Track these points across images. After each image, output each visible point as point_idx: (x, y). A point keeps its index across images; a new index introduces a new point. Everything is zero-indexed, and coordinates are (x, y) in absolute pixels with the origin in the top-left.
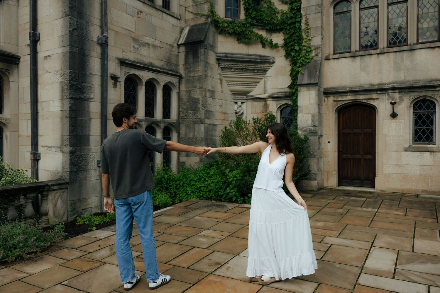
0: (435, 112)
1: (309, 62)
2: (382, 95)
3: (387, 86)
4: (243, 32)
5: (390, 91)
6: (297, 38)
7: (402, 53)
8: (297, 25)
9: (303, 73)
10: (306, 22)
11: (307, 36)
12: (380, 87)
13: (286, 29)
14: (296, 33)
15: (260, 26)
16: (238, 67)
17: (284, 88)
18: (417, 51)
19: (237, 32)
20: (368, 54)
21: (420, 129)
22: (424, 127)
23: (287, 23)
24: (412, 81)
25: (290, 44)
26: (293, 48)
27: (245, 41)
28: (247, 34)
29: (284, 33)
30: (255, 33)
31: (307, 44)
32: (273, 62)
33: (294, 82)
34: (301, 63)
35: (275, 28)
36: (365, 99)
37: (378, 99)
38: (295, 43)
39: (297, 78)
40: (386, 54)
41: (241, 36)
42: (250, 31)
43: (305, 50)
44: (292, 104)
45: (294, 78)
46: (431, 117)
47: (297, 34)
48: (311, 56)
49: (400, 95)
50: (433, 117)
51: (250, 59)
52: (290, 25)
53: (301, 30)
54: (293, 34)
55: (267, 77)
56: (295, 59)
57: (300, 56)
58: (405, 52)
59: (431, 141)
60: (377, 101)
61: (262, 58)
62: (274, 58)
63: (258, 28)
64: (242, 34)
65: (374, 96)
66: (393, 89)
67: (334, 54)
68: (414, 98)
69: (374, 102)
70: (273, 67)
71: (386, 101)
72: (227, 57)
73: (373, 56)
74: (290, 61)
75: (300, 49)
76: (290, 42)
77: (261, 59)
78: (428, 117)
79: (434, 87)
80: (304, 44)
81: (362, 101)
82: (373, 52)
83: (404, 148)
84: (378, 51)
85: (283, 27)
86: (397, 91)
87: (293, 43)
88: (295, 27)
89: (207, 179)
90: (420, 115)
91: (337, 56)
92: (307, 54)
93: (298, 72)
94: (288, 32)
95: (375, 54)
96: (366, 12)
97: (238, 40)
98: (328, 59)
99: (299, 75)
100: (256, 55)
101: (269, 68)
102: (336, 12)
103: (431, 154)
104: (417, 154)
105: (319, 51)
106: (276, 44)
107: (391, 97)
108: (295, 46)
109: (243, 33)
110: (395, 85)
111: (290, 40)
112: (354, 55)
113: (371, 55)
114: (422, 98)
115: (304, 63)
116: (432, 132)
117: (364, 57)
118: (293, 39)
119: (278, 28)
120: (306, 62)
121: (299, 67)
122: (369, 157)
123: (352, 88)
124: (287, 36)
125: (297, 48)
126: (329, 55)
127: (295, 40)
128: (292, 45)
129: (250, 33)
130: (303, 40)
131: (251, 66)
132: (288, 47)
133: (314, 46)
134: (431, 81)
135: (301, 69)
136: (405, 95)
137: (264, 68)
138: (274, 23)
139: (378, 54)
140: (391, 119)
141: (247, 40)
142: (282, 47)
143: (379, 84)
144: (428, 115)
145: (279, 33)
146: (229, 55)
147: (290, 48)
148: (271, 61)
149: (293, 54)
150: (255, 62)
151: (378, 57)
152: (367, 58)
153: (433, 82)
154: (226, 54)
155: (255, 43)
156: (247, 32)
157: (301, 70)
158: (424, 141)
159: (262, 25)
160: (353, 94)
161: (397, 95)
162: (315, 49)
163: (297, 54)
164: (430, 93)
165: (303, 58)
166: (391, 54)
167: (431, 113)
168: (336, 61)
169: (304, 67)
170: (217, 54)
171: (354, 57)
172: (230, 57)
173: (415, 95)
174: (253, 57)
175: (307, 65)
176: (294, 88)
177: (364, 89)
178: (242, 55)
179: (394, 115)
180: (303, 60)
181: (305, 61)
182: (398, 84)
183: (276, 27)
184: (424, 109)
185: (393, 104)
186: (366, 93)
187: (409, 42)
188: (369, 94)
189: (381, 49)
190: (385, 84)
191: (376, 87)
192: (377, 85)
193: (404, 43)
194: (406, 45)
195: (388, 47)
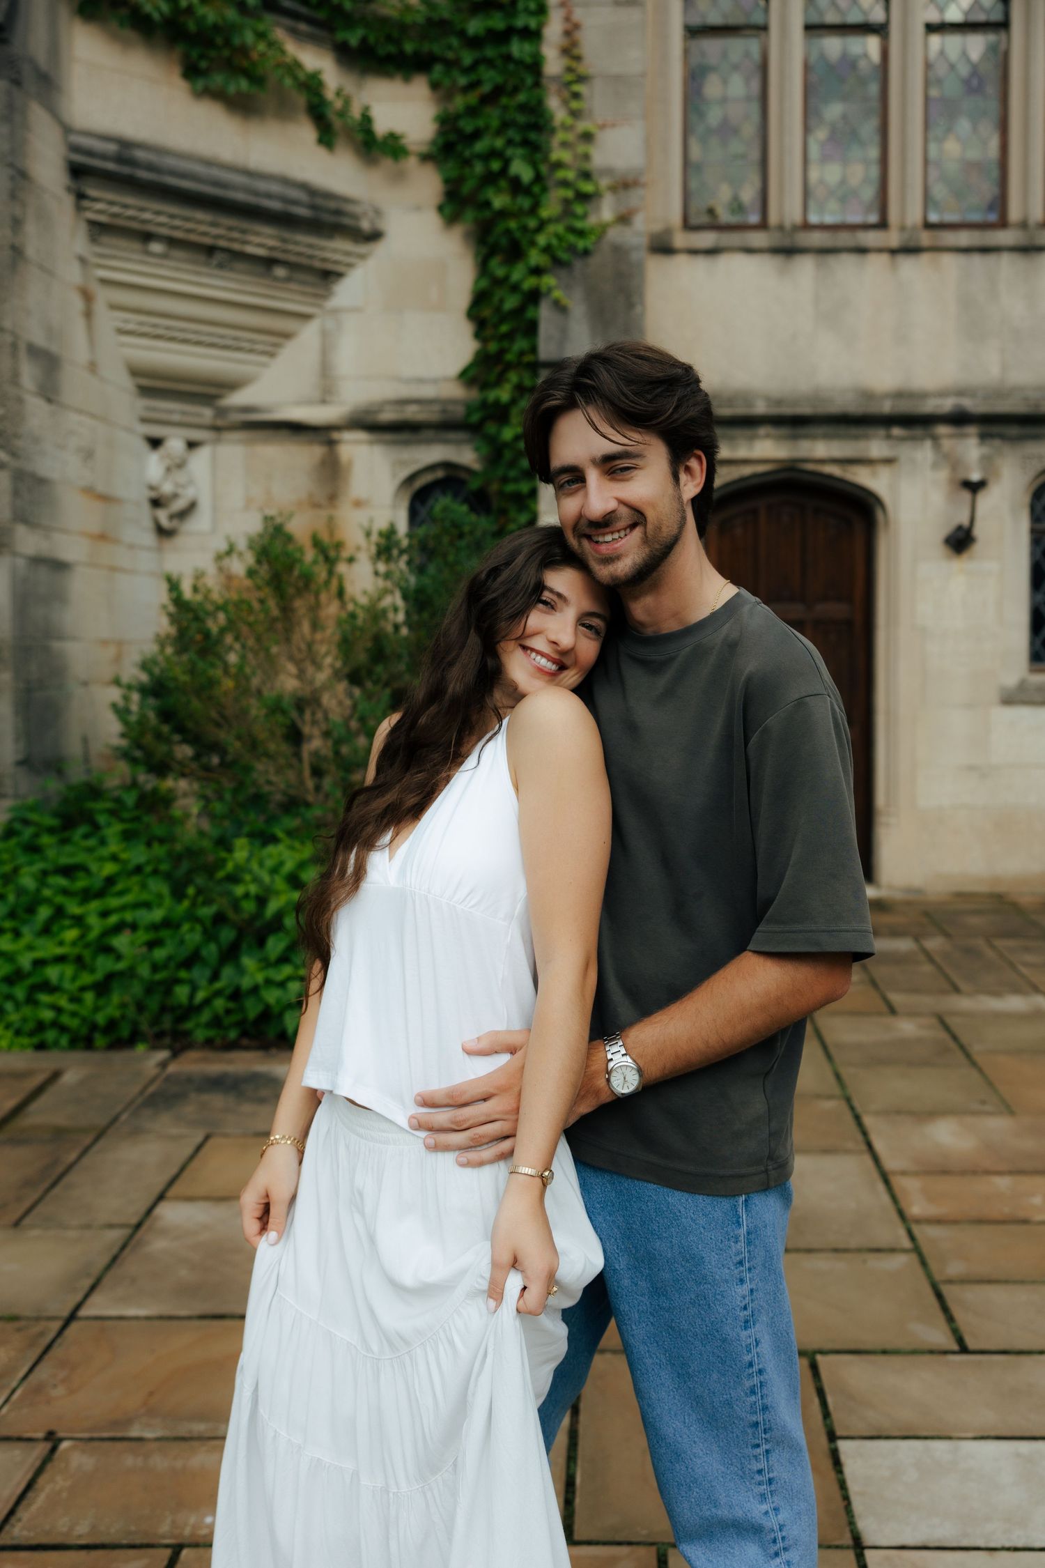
1: (586, 253)
2: (909, 443)
3: (937, 406)
4: (224, 30)
5: (942, 430)
6: (521, 119)
7: (991, 259)
8: (517, 48)
9: (565, 301)
10: (564, 42)
11: (575, 114)
12: (905, 407)
13: (450, 64)
14: (516, 90)
15: (310, 21)
16: (189, 231)
17: (435, 381)
19: (192, 26)
23: (462, 34)
24: (1036, 389)
25: (481, 146)
26: (496, 165)
27: (232, 89)
28: (244, 51)
29: (435, 86)
30: (283, 52)
31: (576, 156)
32: (374, 236)
33: (502, 352)
34: (547, 249)
35: (392, 49)
36: (837, 461)
37: (889, 461)
38: (510, 142)
39: (532, 328)
40: (925, 258)
41: (213, 53)
42: (261, 36)
43: (565, 184)
44: (477, 467)
45: (504, 328)
47: (522, 97)
48: (592, 221)
49: (986, 450)
51: (256, 193)
52: (474, 43)
53: (544, 81)
54: (498, 91)
55: (335, 311)
56: (513, 224)
57: (545, 213)
58: (1006, 259)
60: (884, 471)
61: (319, 201)
62: (378, 212)
63: (294, 32)
64: (219, 40)
65: (877, 447)
66: (959, 419)
67: (688, 226)
69: (874, 473)
70: (371, 263)
71: (929, 474)
72: (132, 162)
73: (872, 257)
74: (467, 236)
75: (538, 178)
76: (476, 135)
77: (313, 207)
80: (557, 154)
81: (816, 470)
82: (872, 238)
83: (1002, 689)
84: (893, 238)
85: (436, 48)
86: (972, 430)
87: (499, 143)
88: (508, 58)
89: (74, 908)
91: (707, 239)
92: (579, 209)
93: (534, 297)
94: (462, 81)
95: (880, 250)
96: (833, 45)
97: (191, 72)
98: (662, 247)
99: (544, 313)
100: (285, 181)
101: (350, 265)
102: (696, 21)
105: (634, 198)
106: (393, 137)
107: (946, 457)
108: (507, 163)
109: (228, 43)
110: (969, 404)
111: (480, 123)
112: (787, 243)
113: (862, 251)
115: (564, 256)
117: (832, 260)
118: (495, 123)
119: (409, 47)
120: (572, 249)
121: (537, 271)
123: (779, 402)
124: (459, 103)
125: (522, 169)
126: (668, 232)
127: (505, 125)
128: (493, 154)
129: (261, 47)
130: (553, 131)
131: (261, 240)
132: (467, 163)
133: (608, 171)
135: (548, 281)
137: (324, 260)
138: (384, 21)
139: (893, 252)
140: (949, 558)
141: (244, 84)
142: (425, 158)
143: (899, 395)
145: (407, 79)
146: (140, 155)
147: (479, 168)
148: (365, 225)
149: (499, 201)
150: (284, 220)
151: (895, 268)
152: (845, 266)
154: (125, 144)
155: (283, 111)
156: (249, 37)
157: (550, 290)
159: (321, 15)
160: (784, 431)
161: (971, 449)
162: (613, 189)
163: (525, 203)
165: (559, 228)
166: (948, 260)
168: (701, 263)
169: (563, 273)
170: (75, 139)
171: (788, 251)
172: (150, 167)
174: (275, 188)
175: (578, 264)
176: (499, 381)
177: (833, 410)
178: (209, 163)
179: (961, 541)
180: (559, 237)
181: (564, 244)
182: (973, 397)
183: (398, 42)
185: (974, 488)
186: (842, 430)
187: (1014, 214)
188: (857, 438)
189: (903, 228)
190: (923, 395)
191: (887, 407)
192: (887, 396)
193: (993, 217)
194: (1003, 223)
195: (928, 226)
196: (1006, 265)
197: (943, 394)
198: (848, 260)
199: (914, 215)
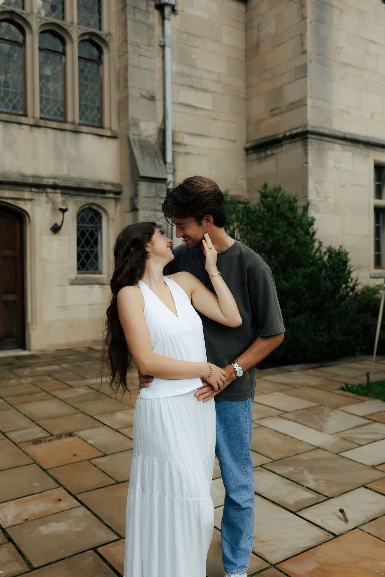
0: (100, 227)
2: (38, 194)
3: (47, 182)
5: (49, 190)
7: (63, 133)
12: (37, 181)
18: (83, 136)
20: (16, 121)
21: (83, 252)
22: (88, 249)
24: (79, 179)
36: (12, 198)
37: (31, 200)
40: (42, 129)
46: (94, 235)
49: (63, 198)
50: (98, 235)
58: (68, 134)
59: (97, 269)
60: (29, 203)
65: (27, 195)
66: (55, 187)
68: (80, 206)
69: (25, 204)
71: (45, 205)
73: (24, 126)
78: (92, 234)
79: (103, 192)
81: (6, 201)
82: (23, 119)
83: (70, 279)
84: (31, 121)
86: (59, 191)
90: (83, 231)
95: (27, 124)
96: (5, 46)
103: (101, 288)
104: (85, 287)
107: (50, 200)
110: (58, 182)
113: (20, 124)
114: (87, 206)
116: (96, 258)
117: (9, 125)
122: (11, 297)
134: (100, 183)
136: (70, 198)
139: (31, 126)
140: (52, 235)
143: (34, 177)
144: (92, 232)
151: (31, 131)
152: (14, 128)
153: (103, 185)
158: (87, 269)
161: (58, 197)
164: (98, 201)
166: (49, 131)
167: (96, 229)
173: (83, 201)
177: (11, 180)
179: (56, 229)
182: (59, 180)
184: (87, 223)
185: (63, 211)
186: (14, 187)
187: (70, 119)
188: (20, 191)
189: (34, 118)
190: (43, 178)
191: (30, 181)
192: (30, 177)
193: (62, 119)
194: (65, 121)
195: (41, 118)
196: (68, 135)
197: (49, 178)
198: (15, 126)
199: (38, 114)
